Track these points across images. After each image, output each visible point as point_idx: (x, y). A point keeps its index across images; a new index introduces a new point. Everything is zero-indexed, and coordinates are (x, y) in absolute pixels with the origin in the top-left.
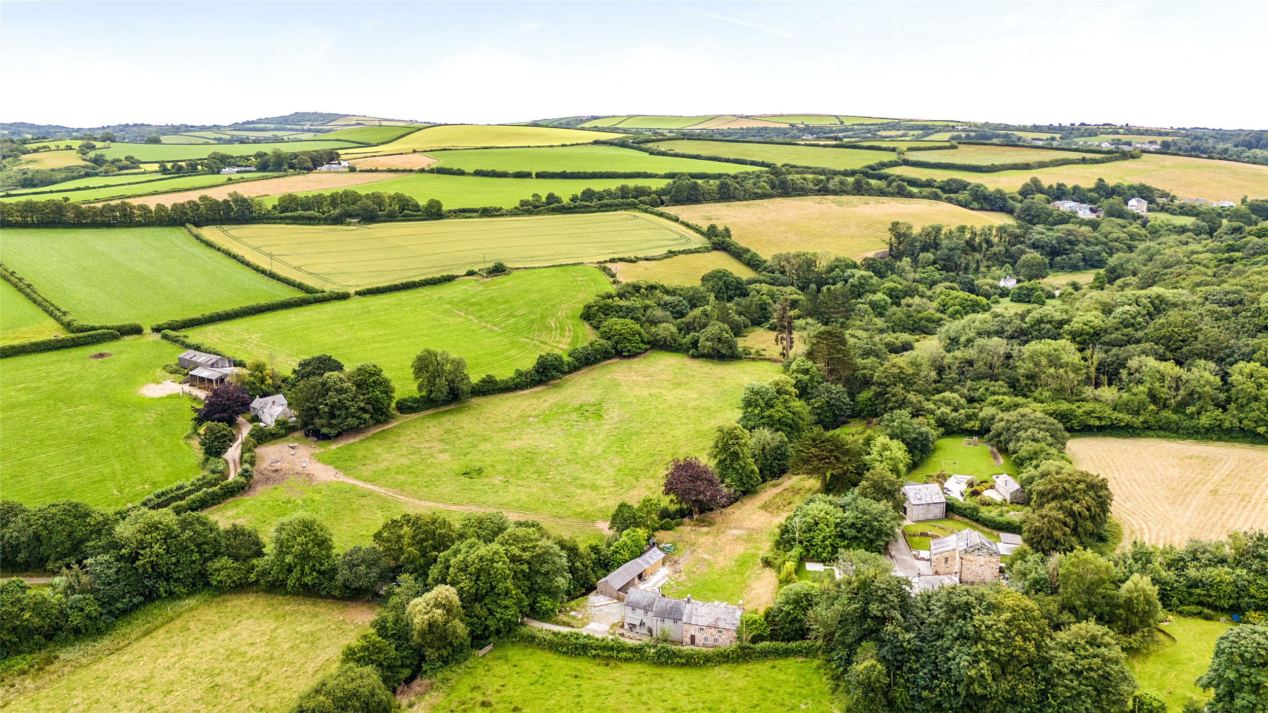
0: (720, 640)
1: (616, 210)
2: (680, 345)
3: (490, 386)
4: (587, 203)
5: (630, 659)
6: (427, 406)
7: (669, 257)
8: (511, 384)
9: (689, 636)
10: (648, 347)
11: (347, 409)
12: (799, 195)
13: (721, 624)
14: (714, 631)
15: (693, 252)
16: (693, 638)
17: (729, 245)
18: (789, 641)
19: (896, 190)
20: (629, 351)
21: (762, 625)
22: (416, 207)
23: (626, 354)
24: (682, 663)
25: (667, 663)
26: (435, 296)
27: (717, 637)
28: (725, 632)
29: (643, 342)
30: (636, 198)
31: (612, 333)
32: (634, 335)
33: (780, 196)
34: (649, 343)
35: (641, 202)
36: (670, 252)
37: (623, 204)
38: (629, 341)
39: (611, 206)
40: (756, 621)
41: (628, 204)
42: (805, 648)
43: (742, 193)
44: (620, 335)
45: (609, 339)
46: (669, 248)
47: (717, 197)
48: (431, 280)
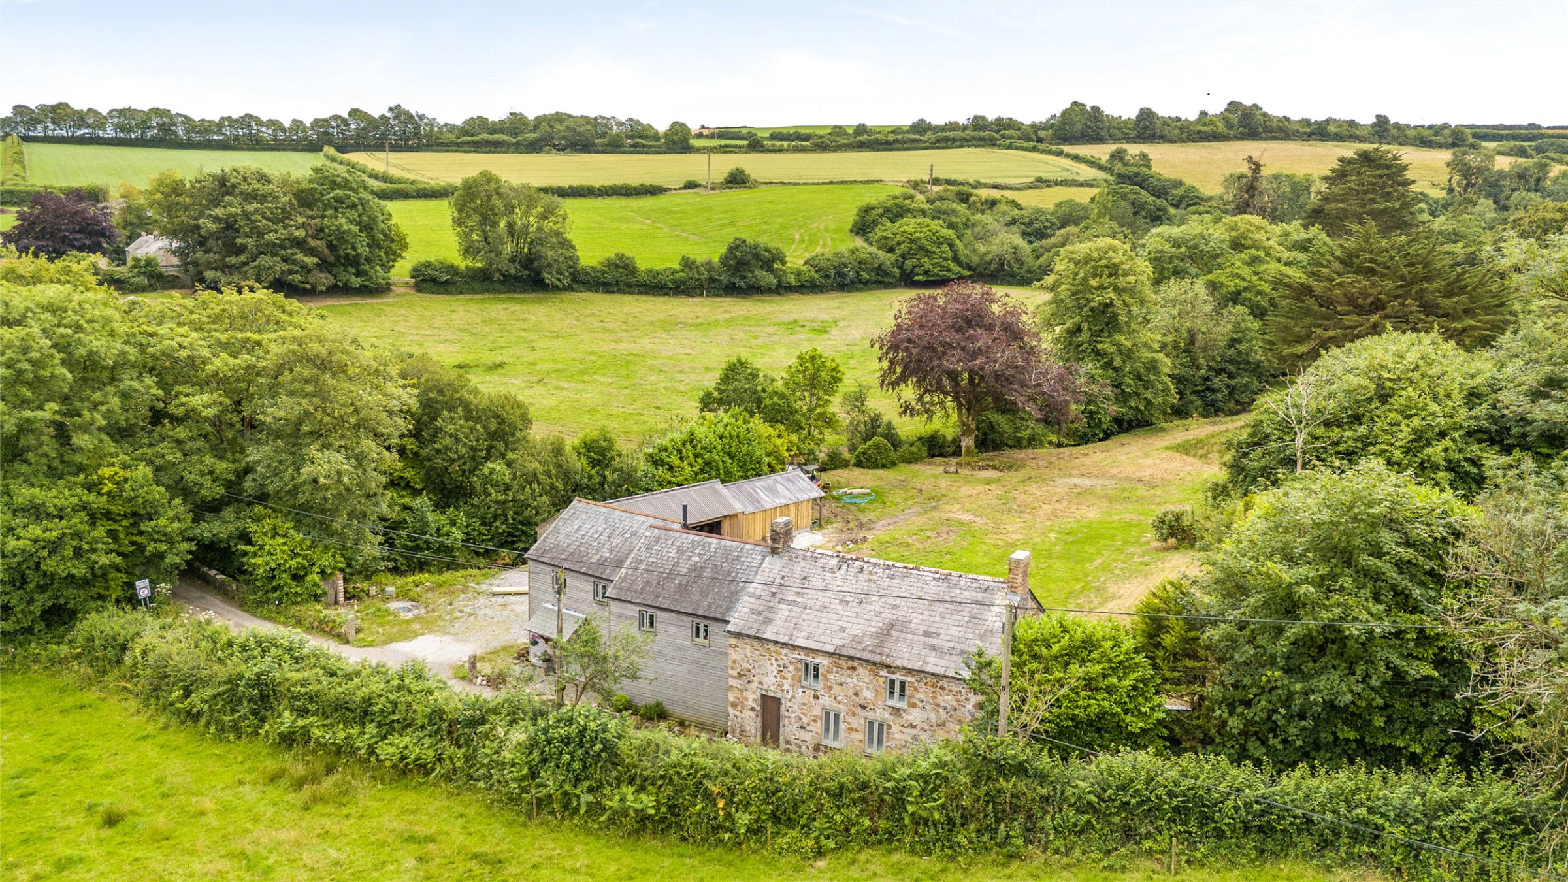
0: (898, 734)
1: (962, 146)
2: (1029, 271)
3: (620, 275)
4: (917, 137)
5: (424, 769)
6: (476, 285)
7: (1036, 187)
8: (666, 278)
9: (752, 698)
10: (967, 273)
11: (261, 235)
12: (1274, 138)
13: (905, 653)
14: (865, 684)
15: (1081, 185)
16: (770, 709)
17: (1146, 178)
18: (1284, 765)
19: (1450, 140)
20: (926, 273)
21: (1122, 667)
22: (656, 137)
23: (920, 278)
24: (643, 819)
25: (568, 807)
26: (618, 205)
27: (881, 714)
28: (923, 693)
29: (956, 259)
30: (998, 132)
31: (899, 238)
32: (939, 244)
33: (1242, 139)
34: (969, 268)
35: (1003, 137)
36: (1039, 180)
37: (974, 138)
38: (929, 253)
39: (954, 140)
40: (1089, 644)
41: (981, 139)
42: (1401, 816)
43: (1177, 131)
44: (913, 241)
45: (891, 250)
46: (1039, 175)
47: (1133, 134)
48: (622, 187)
